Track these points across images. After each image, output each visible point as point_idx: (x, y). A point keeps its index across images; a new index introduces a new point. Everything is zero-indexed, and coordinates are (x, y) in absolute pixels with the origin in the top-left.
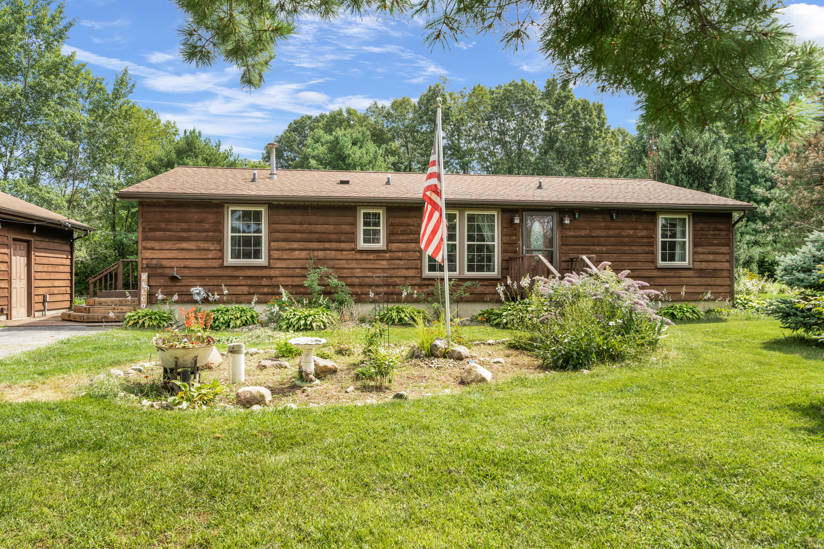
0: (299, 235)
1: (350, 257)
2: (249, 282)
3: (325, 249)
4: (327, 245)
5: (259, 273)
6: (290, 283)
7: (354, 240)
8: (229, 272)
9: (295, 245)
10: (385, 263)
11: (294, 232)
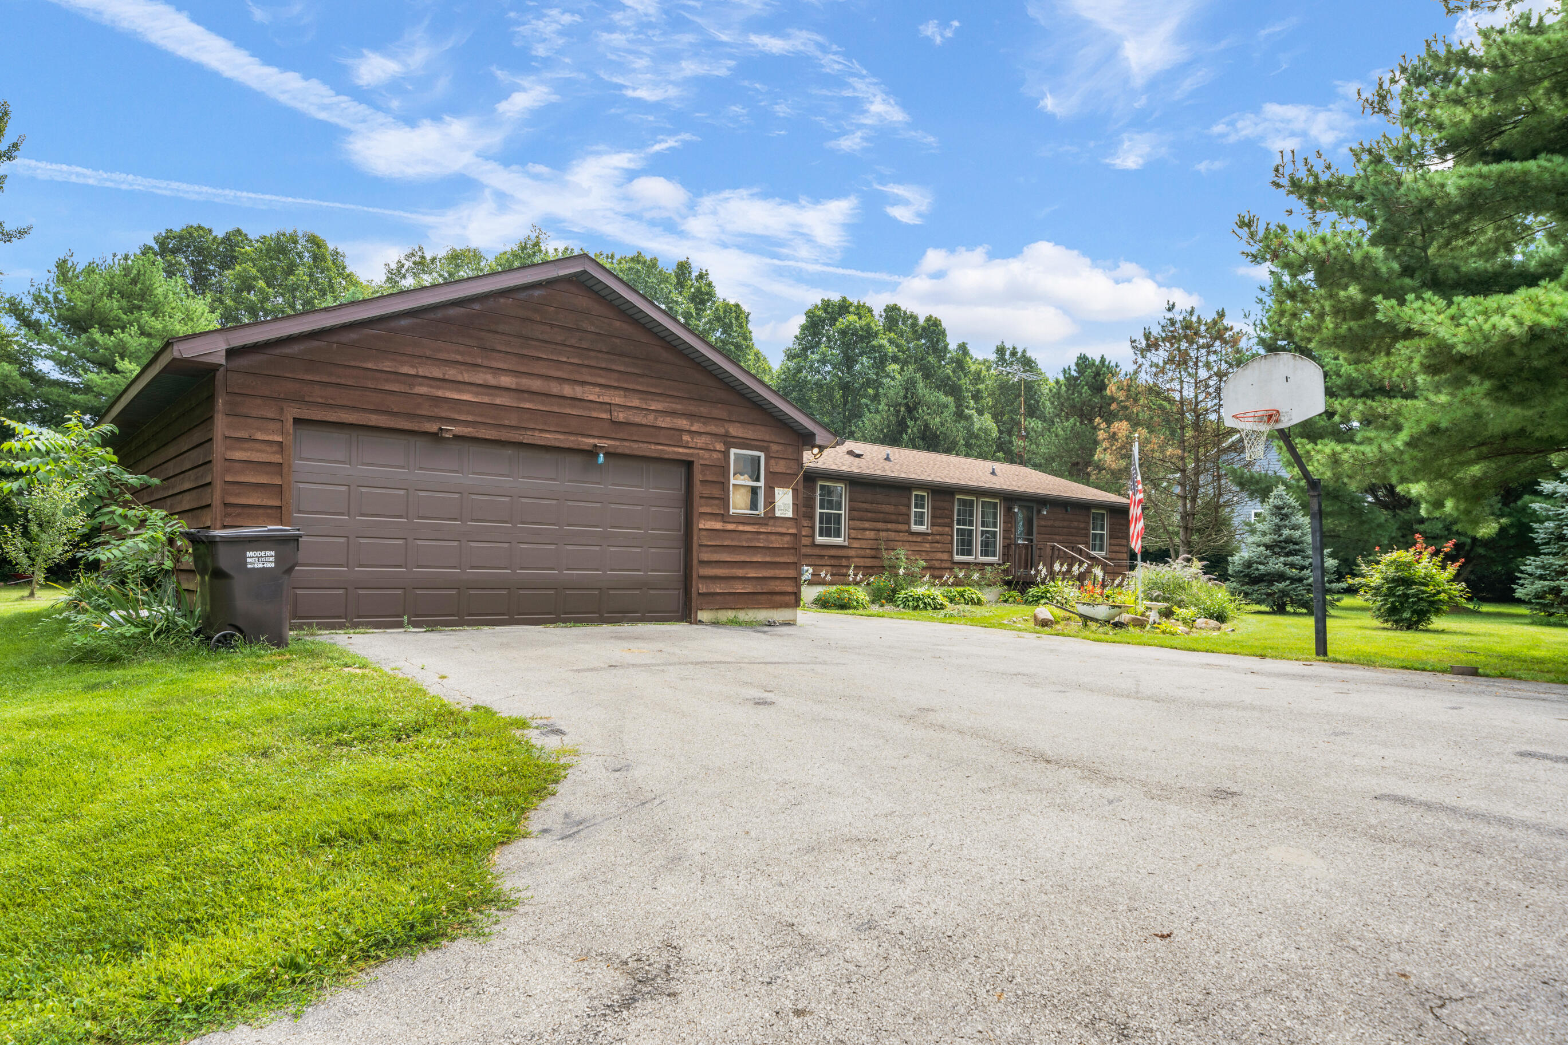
0: (869, 515)
1: (905, 538)
2: (833, 562)
3: (887, 530)
4: (889, 526)
5: (840, 552)
6: (862, 564)
7: (908, 523)
8: (817, 551)
9: (867, 525)
10: (927, 545)
11: (867, 511)
